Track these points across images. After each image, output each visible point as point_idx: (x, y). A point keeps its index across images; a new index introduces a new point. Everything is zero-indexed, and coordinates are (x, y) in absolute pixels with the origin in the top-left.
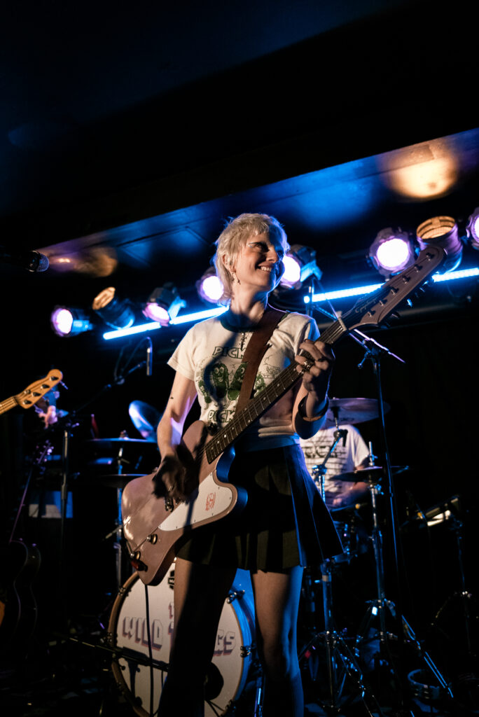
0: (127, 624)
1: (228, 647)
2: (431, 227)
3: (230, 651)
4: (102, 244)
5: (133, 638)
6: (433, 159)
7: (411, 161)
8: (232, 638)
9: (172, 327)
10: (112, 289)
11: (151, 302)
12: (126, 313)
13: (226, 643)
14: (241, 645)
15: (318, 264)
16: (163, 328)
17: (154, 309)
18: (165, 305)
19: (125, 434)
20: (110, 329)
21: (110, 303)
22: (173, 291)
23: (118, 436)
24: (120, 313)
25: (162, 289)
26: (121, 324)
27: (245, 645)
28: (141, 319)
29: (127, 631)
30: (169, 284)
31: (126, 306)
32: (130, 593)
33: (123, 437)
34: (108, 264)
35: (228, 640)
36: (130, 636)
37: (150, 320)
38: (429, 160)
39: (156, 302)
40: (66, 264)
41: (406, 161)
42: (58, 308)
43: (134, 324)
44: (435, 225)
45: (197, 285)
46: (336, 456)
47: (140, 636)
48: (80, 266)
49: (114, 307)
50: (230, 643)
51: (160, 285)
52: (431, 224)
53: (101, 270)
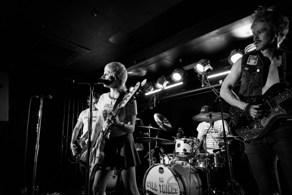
0: (148, 183)
1: (176, 192)
2: (250, 47)
3: (177, 193)
4: (141, 66)
5: (150, 187)
6: (245, 24)
7: (237, 27)
8: (177, 189)
9: (165, 90)
10: (146, 80)
11: (157, 83)
12: (150, 87)
13: (176, 190)
14: (179, 191)
15: (211, 65)
16: (162, 91)
17: (159, 85)
18: (162, 83)
19: (150, 125)
20: (147, 92)
21: (146, 84)
22: (164, 79)
23: (148, 126)
24: (149, 87)
25: (160, 78)
26: (149, 90)
27: (181, 191)
28: (155, 88)
29: (148, 185)
30: (163, 76)
31: (150, 84)
32: (148, 174)
33: (150, 127)
34: (144, 72)
35: (176, 189)
36: (149, 187)
37: (158, 89)
38: (244, 25)
39: (159, 83)
40: (131, 73)
41: (234, 27)
42: (131, 87)
43: (153, 90)
44: (252, 46)
45: (171, 76)
46: (217, 132)
47: (151, 187)
48: (136, 74)
49: (147, 85)
50: (177, 190)
51: (160, 77)
52: (250, 46)
53: (142, 74)
